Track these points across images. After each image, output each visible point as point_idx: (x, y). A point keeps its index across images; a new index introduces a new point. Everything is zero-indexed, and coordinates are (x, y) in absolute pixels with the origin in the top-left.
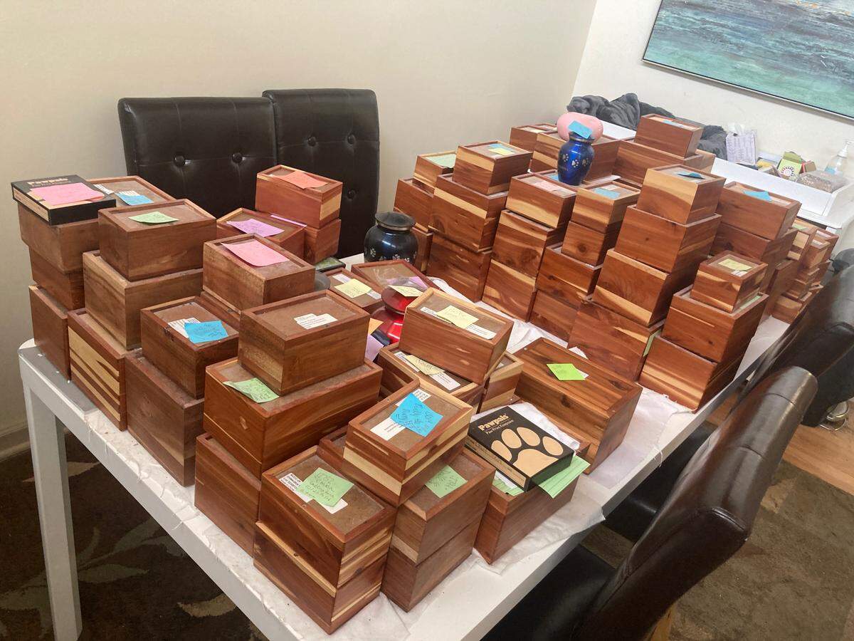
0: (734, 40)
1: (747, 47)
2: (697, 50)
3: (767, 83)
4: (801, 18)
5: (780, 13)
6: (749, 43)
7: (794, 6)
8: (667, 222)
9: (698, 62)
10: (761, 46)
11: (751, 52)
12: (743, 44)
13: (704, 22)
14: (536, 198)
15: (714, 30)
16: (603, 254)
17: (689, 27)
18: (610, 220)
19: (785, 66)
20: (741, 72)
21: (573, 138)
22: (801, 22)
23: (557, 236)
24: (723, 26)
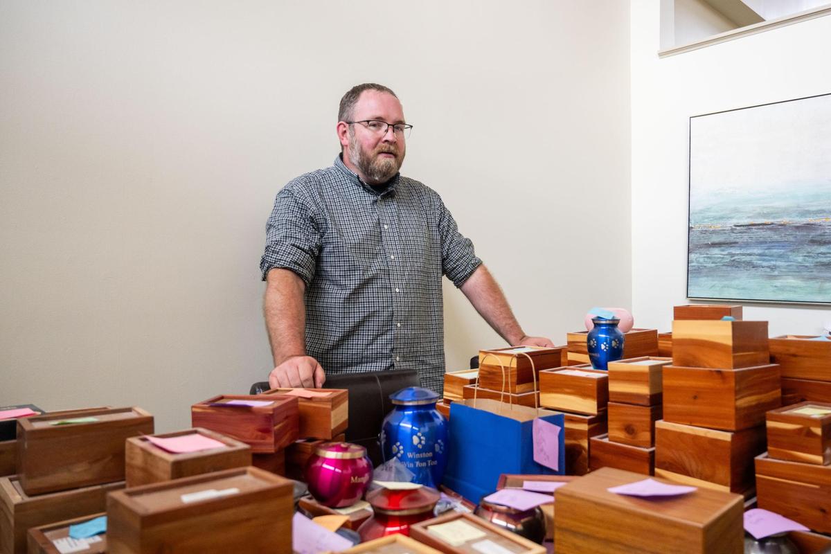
0: (765, 264)
1: (779, 267)
2: (735, 278)
3: (812, 293)
4: (819, 232)
5: (797, 233)
6: (778, 263)
7: (808, 224)
8: (711, 371)
9: (739, 289)
10: (792, 263)
11: (784, 270)
12: (774, 266)
13: (733, 255)
14: (568, 387)
15: (743, 260)
16: (653, 429)
17: (720, 262)
18: (651, 390)
19: (821, 275)
20: (782, 289)
21: (596, 322)
22: (821, 235)
23: (600, 423)
24: (750, 255)
